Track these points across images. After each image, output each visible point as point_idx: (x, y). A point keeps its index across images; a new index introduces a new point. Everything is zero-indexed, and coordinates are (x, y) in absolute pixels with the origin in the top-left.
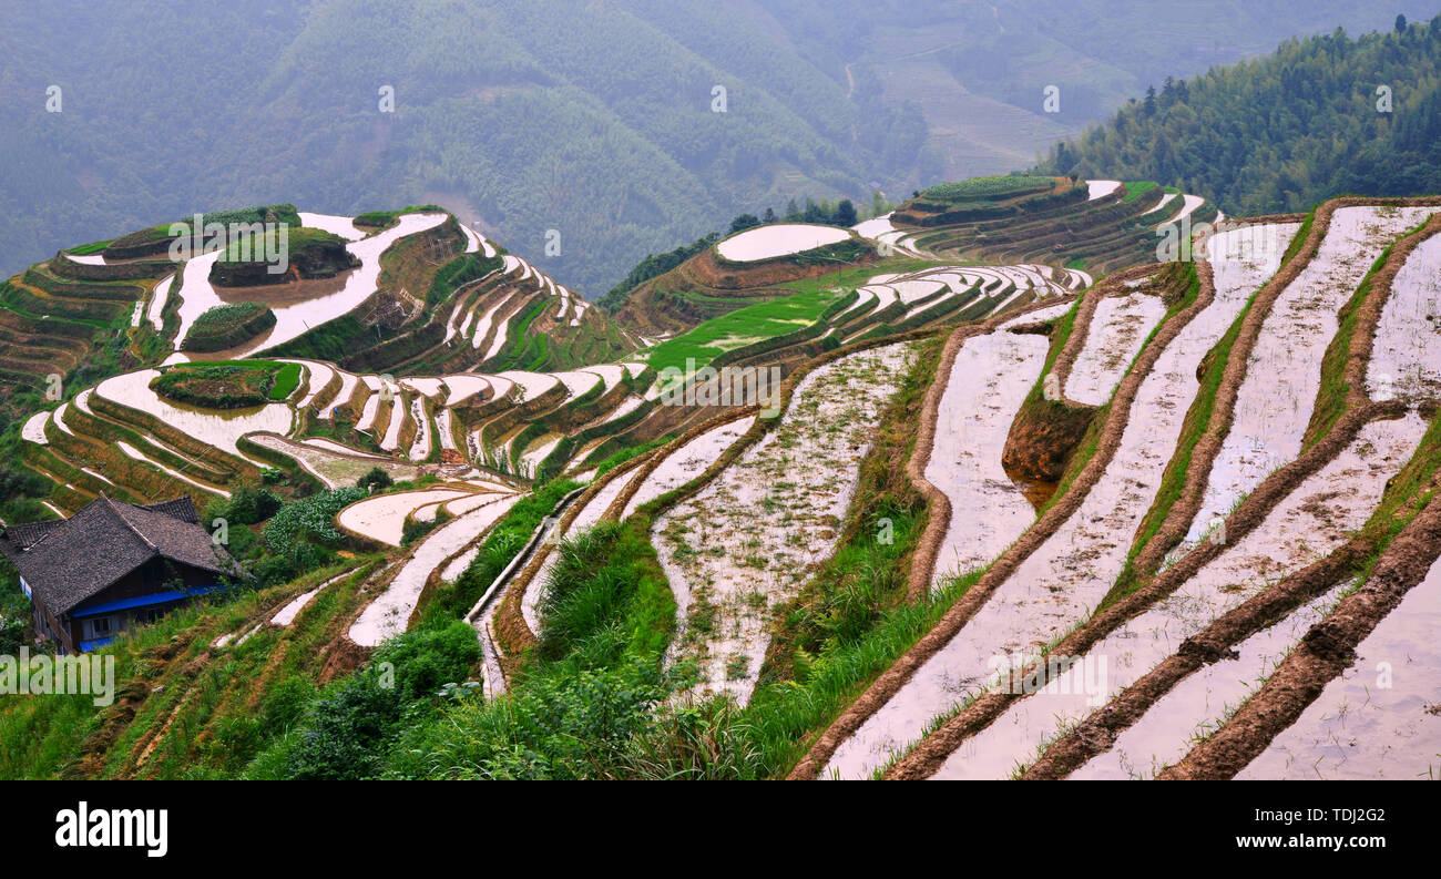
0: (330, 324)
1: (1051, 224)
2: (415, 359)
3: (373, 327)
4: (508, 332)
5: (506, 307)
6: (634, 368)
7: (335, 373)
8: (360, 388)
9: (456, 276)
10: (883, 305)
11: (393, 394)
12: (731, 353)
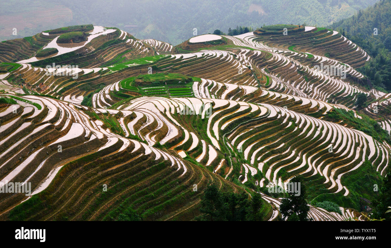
1: (290, 37)
2: (85, 61)
3: (78, 54)
4: (115, 56)
5: (120, 51)
6: (105, 69)
7: (28, 67)
8: (30, 70)
9: (110, 43)
10: (176, 59)
11: (40, 71)
12: (130, 67)
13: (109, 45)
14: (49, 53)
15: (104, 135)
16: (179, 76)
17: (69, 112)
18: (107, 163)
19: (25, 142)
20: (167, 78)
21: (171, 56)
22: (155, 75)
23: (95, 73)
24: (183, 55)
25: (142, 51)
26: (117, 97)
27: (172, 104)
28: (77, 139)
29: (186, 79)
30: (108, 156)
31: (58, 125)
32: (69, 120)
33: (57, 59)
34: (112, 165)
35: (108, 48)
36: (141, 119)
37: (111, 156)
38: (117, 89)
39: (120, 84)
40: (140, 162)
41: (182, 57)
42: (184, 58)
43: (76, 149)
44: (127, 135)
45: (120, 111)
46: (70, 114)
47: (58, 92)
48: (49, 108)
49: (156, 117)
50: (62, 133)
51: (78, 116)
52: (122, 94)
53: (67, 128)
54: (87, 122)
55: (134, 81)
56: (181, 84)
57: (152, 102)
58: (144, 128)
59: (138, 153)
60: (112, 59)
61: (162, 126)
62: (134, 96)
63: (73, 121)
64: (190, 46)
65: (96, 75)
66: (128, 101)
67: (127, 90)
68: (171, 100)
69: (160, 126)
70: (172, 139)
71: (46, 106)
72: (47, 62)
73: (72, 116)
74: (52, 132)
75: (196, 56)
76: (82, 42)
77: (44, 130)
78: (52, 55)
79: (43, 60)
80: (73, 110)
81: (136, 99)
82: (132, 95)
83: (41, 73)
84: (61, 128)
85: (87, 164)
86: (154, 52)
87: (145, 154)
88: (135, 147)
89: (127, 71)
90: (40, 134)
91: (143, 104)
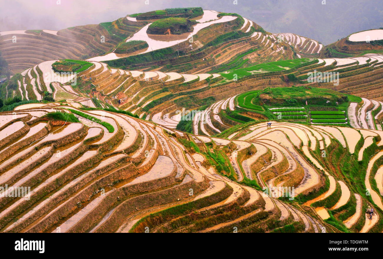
0: (161, 50)
2: (187, 63)
3: (177, 52)
4: (233, 57)
5: (240, 49)
6: (216, 76)
7: (102, 67)
8: (106, 72)
9: (227, 37)
10: (325, 65)
11: (120, 75)
12: (253, 75)
13: (225, 40)
14: (134, 48)
15: (205, 177)
16: (328, 93)
17: (154, 139)
18: (206, 219)
19: (87, 179)
20: (308, 94)
21: (318, 61)
22: (291, 89)
23: (200, 80)
24: (337, 60)
25: (274, 51)
26: (230, 119)
27: (313, 135)
28: (164, 180)
29: (337, 98)
30: (208, 208)
31: (137, 158)
32: (154, 151)
33: (145, 57)
34: (213, 224)
35: (223, 44)
36: (262, 156)
37: (212, 210)
38: (232, 108)
39: (237, 101)
40: (256, 222)
41: (335, 63)
42: (338, 65)
43: (161, 195)
44: (241, 179)
45: (232, 142)
46: (155, 142)
47: (144, 106)
48: (125, 131)
49: (287, 154)
50: (141, 169)
51: (167, 146)
52: (239, 116)
53: (150, 162)
54: (181, 156)
55: (258, 97)
56: (329, 104)
57: (282, 130)
58: (267, 170)
59: (253, 208)
60: (229, 62)
61: (294, 168)
62: (257, 120)
63: (159, 153)
64: (350, 47)
65: (202, 85)
66: (245, 128)
67: (246, 111)
68: (312, 129)
69: (291, 169)
70: (309, 189)
71: (122, 128)
72: (131, 61)
73: (159, 145)
74: (127, 168)
75: (358, 63)
76: (185, 34)
77: (116, 164)
78: (139, 51)
79: (125, 58)
80: (160, 136)
81: (258, 125)
82: (254, 118)
83: (121, 78)
84: (141, 162)
85: (175, 220)
86: (293, 53)
87: (266, 210)
88: (249, 199)
89: (250, 81)
90: (110, 168)
91: (268, 133)
